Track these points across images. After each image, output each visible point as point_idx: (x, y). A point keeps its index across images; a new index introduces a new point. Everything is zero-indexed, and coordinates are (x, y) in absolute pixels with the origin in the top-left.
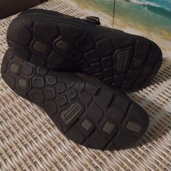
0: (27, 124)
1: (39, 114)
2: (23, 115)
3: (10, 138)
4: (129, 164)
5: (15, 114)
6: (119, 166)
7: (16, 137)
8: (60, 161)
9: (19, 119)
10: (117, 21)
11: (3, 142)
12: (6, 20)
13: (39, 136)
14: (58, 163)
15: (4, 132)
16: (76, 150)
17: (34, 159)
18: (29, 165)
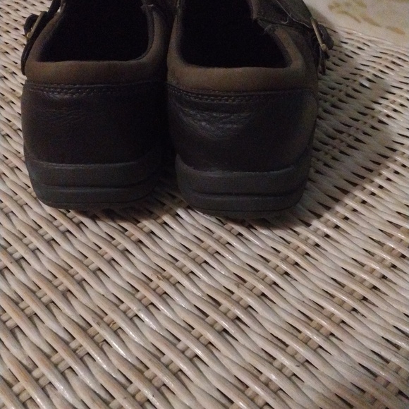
8: (100, 321)
16: (153, 285)
17: (10, 318)
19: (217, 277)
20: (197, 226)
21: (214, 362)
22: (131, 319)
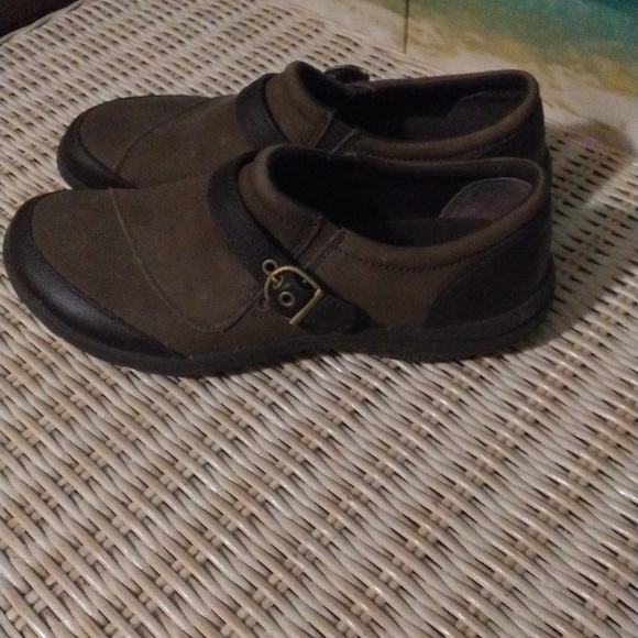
0: (150, 431)
1: (189, 392)
2: (129, 401)
3: (95, 488)
4: (535, 537)
5: (100, 399)
6: (501, 547)
7: (117, 482)
8: (294, 551)
9: (117, 416)
10: (419, 31)
11: (74, 502)
12: (35, 31)
13: (203, 471)
14: (286, 557)
15: (71, 467)
16: (343, 506)
17: (199, 551)
18: (183, 573)
19: (411, 492)
20: (381, 426)
21: (420, 593)
22: (326, 547)
